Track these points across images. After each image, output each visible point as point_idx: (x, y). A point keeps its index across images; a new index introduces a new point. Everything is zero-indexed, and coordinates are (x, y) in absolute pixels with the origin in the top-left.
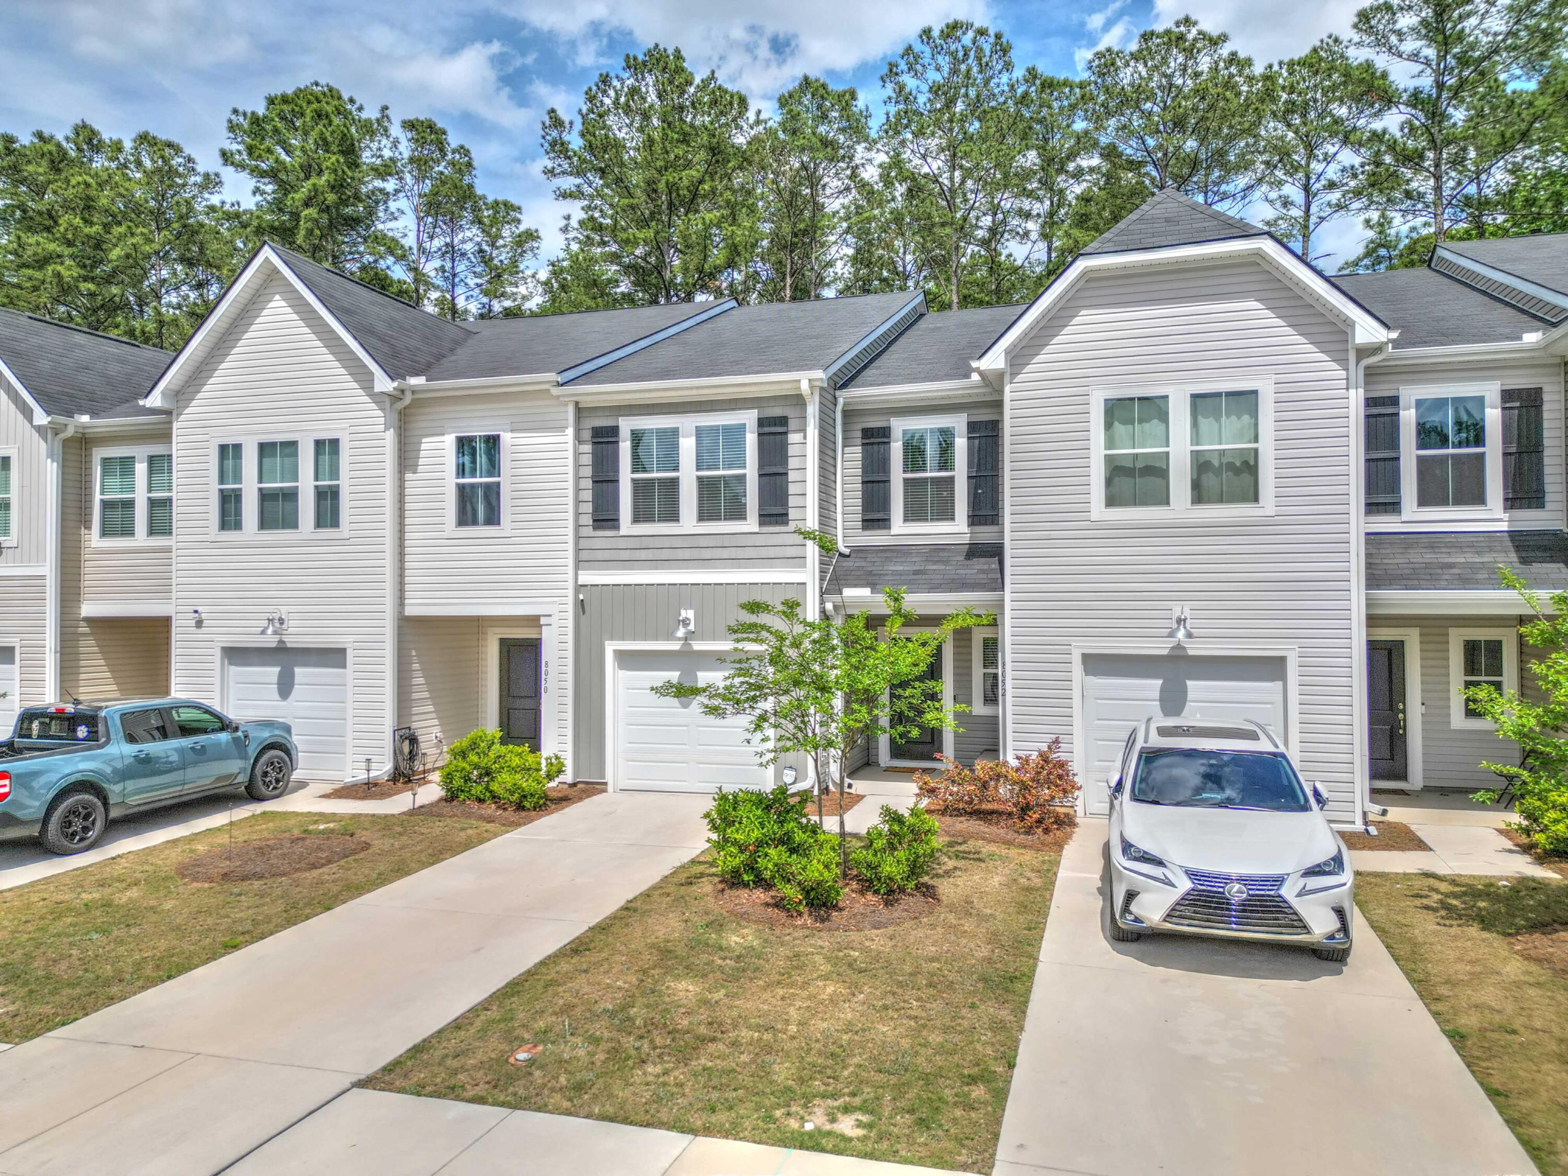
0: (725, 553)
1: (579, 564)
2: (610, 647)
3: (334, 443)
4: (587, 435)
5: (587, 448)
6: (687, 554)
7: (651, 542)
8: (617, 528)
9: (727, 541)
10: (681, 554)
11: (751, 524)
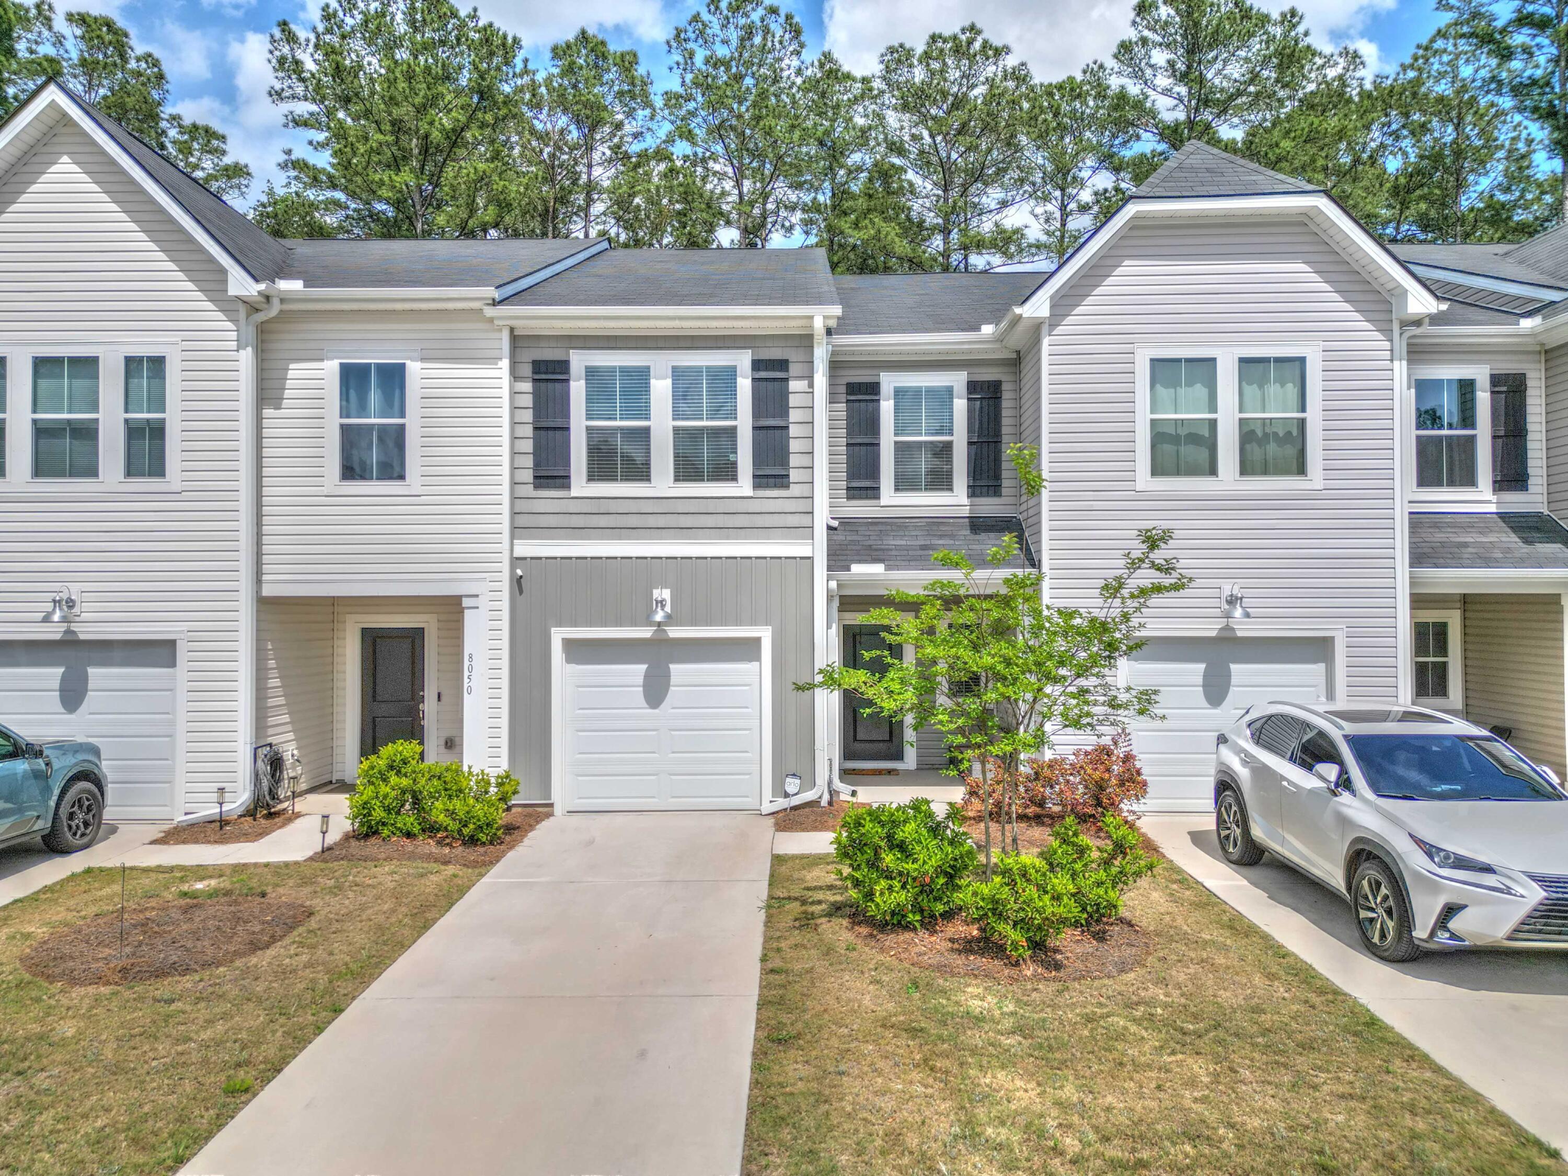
0: (710, 521)
1: (517, 531)
2: (558, 635)
3: (157, 364)
4: (527, 370)
5: (527, 386)
6: (661, 521)
7: (613, 506)
8: (568, 487)
9: (711, 506)
10: (652, 521)
11: (744, 486)
